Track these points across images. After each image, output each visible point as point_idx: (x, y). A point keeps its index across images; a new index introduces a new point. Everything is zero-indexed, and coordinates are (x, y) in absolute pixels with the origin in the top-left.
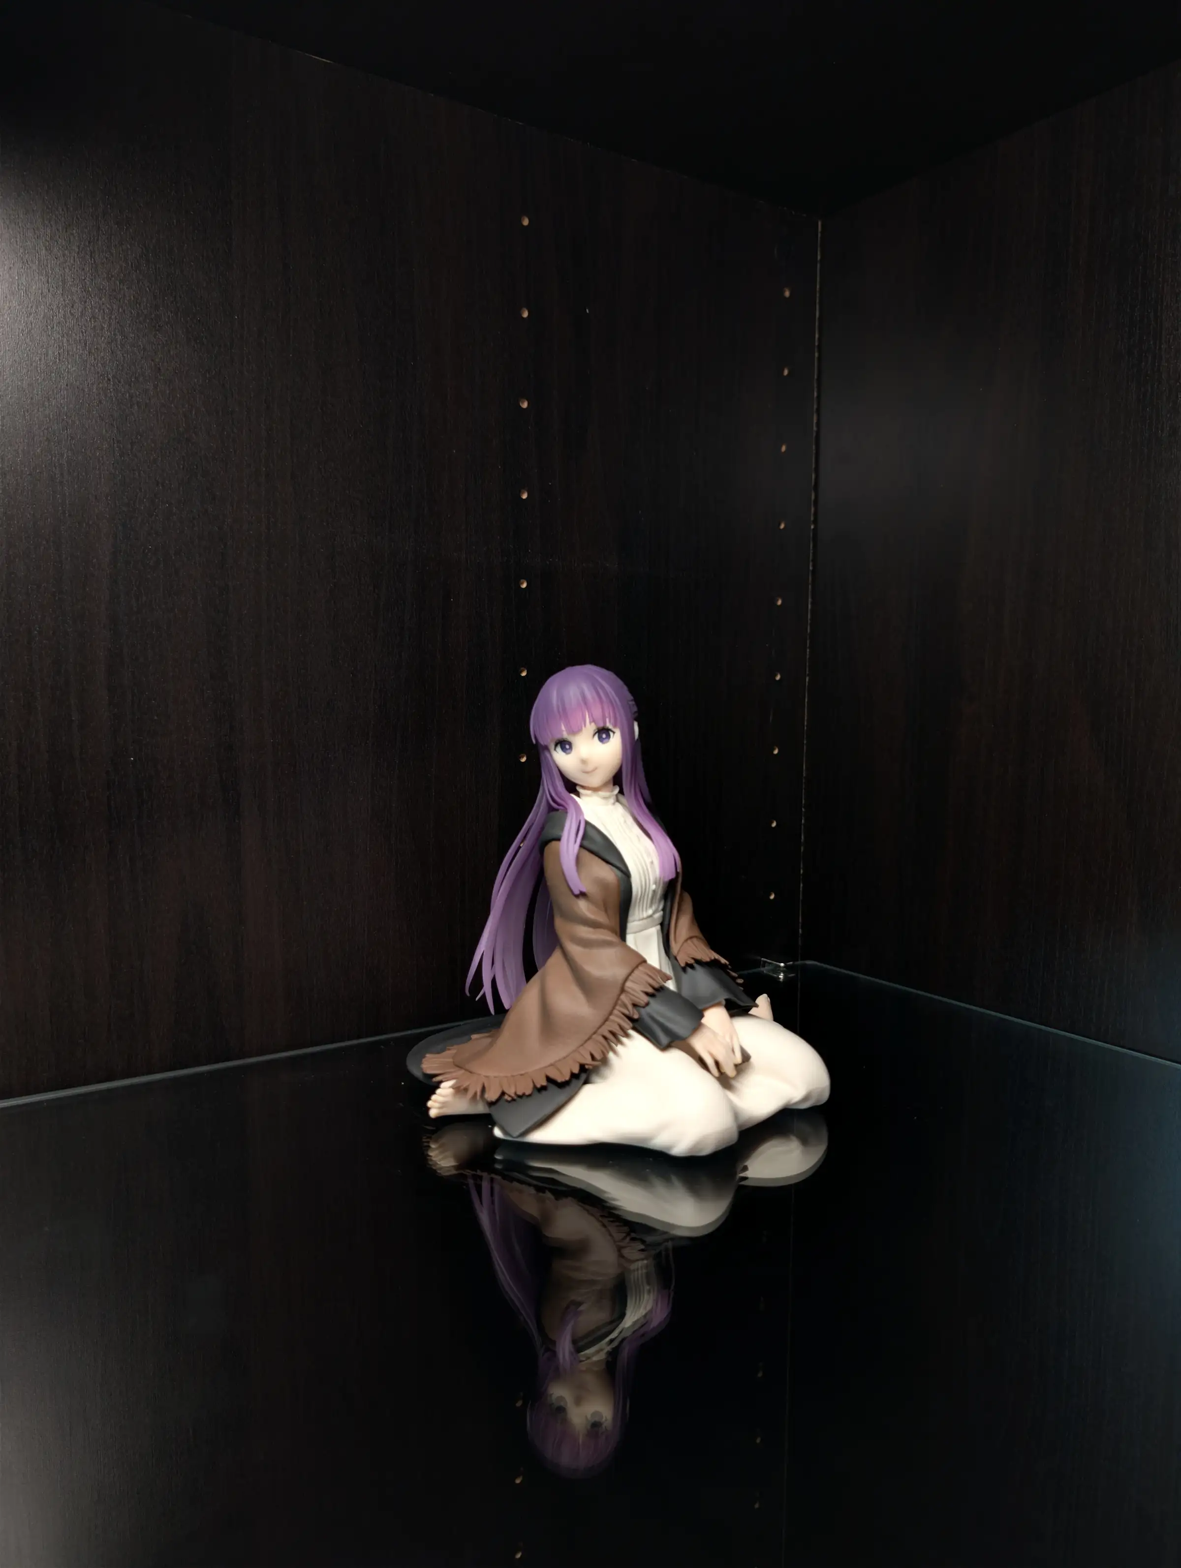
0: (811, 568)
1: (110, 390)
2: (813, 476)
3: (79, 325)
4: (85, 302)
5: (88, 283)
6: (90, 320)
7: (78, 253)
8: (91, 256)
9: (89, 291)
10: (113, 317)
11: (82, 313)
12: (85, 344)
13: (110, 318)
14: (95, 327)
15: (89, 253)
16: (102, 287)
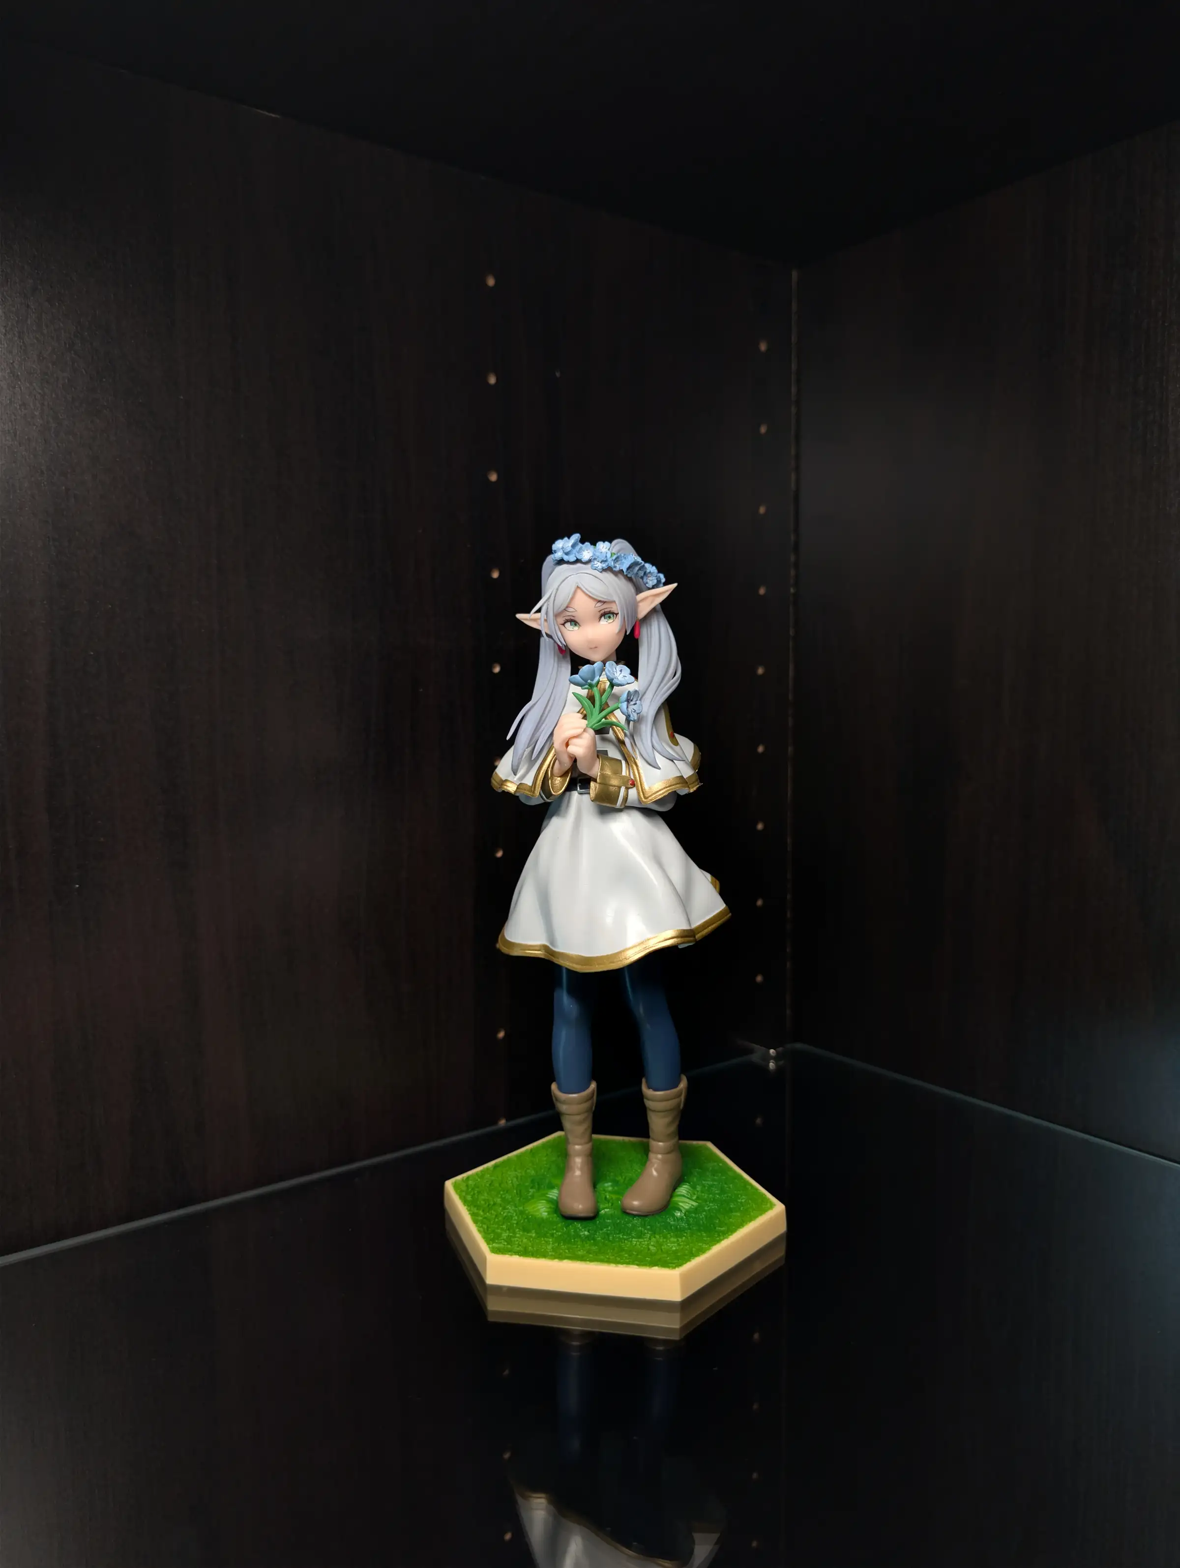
0: (792, 632)
1: (43, 483)
2: (793, 537)
3: (7, 414)
4: (14, 388)
5: (17, 367)
6: (20, 409)
7: (5, 334)
8: (19, 337)
9: (18, 375)
10: (46, 403)
11: (10, 400)
12: (15, 435)
13: (43, 404)
14: (25, 415)
15: (17, 334)
16: (32, 371)
